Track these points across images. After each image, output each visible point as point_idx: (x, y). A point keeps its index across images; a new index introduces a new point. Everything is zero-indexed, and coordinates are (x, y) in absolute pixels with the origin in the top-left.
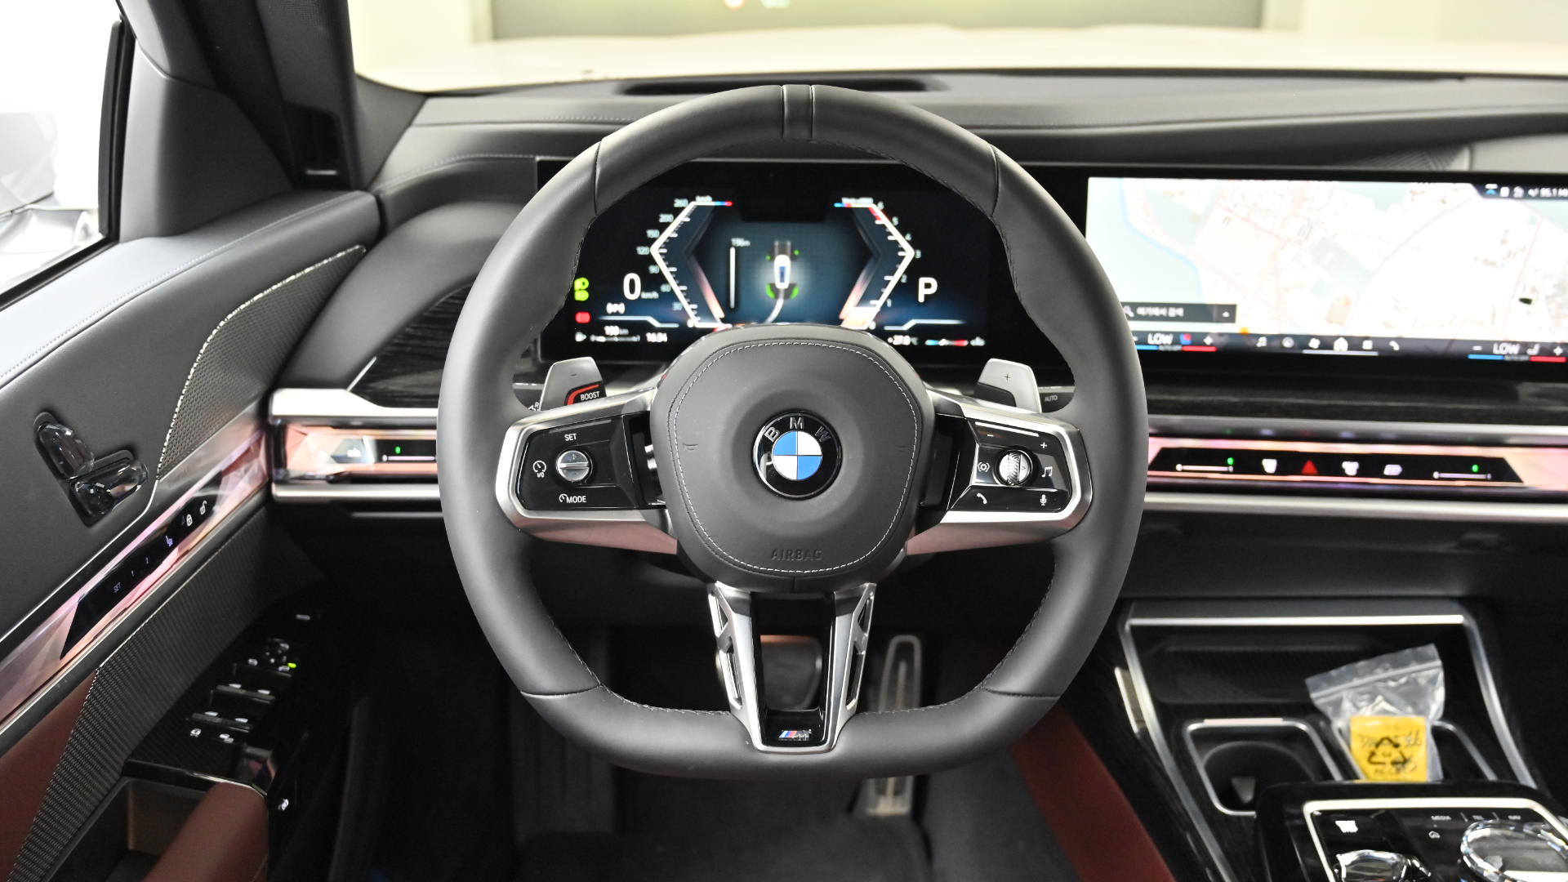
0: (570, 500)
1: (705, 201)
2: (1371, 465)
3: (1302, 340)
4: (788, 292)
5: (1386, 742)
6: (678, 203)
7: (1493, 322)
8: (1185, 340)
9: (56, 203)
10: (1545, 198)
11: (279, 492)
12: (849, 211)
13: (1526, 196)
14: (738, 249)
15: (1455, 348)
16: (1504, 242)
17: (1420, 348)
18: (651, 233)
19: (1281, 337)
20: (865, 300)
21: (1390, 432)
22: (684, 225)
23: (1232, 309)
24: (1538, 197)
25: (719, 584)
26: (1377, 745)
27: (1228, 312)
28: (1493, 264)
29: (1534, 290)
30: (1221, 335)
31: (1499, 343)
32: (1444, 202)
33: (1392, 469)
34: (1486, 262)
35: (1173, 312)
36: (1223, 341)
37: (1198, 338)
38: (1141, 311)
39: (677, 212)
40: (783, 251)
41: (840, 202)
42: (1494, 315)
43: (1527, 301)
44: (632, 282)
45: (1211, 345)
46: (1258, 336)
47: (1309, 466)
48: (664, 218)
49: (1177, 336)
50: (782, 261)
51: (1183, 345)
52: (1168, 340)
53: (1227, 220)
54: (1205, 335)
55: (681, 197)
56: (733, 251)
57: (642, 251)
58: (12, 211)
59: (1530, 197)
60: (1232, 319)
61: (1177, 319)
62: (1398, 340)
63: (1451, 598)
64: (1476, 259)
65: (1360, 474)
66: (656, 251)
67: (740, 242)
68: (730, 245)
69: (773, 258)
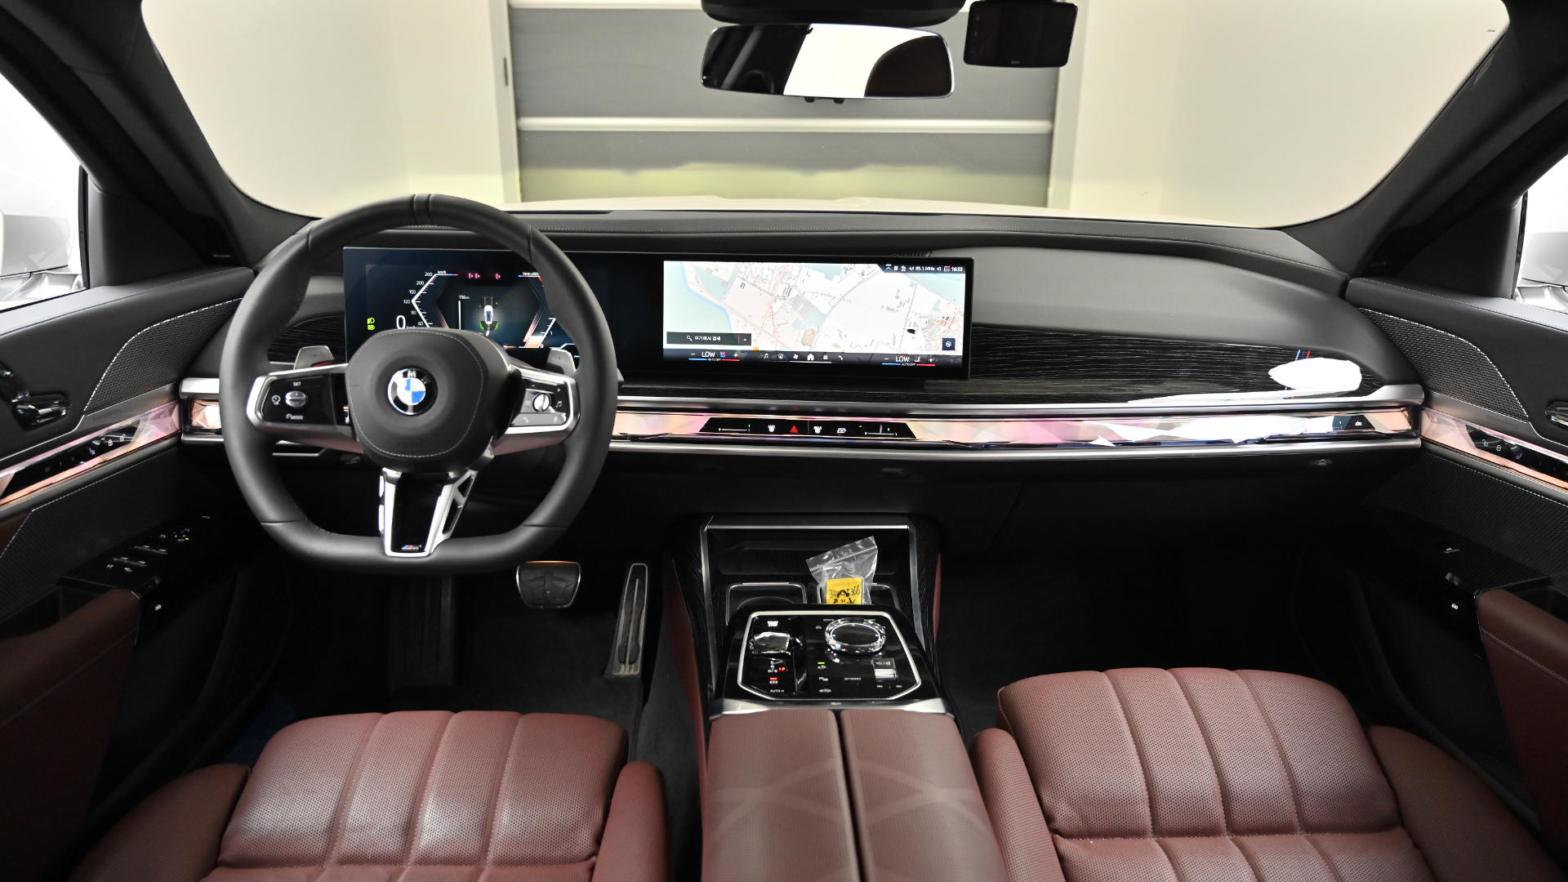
0: (293, 418)
1: (442, 273)
2: (829, 428)
3: (789, 354)
4: (492, 327)
5: (843, 593)
6: (427, 274)
7: (894, 343)
8: (723, 355)
9: (69, 271)
10: (918, 272)
11: (184, 438)
12: (527, 279)
13: (908, 271)
14: (462, 300)
15: (874, 359)
16: (897, 297)
17: (854, 358)
18: (412, 292)
19: (777, 352)
20: (536, 332)
21: (842, 407)
22: (430, 286)
23: (749, 336)
24: (915, 271)
25: (385, 469)
26: (838, 596)
27: (746, 338)
28: (892, 310)
29: (915, 324)
30: (743, 351)
31: (899, 355)
32: (863, 275)
33: (841, 430)
34: (888, 308)
35: (715, 339)
36: (744, 355)
37: (730, 353)
38: (697, 338)
39: (426, 279)
40: (489, 304)
41: (522, 274)
42: (894, 338)
43: (912, 331)
44: (401, 320)
45: (737, 358)
46: (764, 352)
47: (794, 429)
48: (419, 283)
49: (718, 352)
50: (488, 308)
51: (723, 358)
52: (713, 355)
53: (743, 285)
54: (734, 351)
55: (428, 272)
56: (460, 302)
57: (406, 302)
58: (31, 273)
59: (910, 271)
60: (749, 343)
61: (717, 343)
62: (842, 354)
63: (903, 515)
64: (883, 307)
65: (822, 433)
66: (414, 301)
67: (463, 297)
68: (458, 299)
69: (483, 307)
